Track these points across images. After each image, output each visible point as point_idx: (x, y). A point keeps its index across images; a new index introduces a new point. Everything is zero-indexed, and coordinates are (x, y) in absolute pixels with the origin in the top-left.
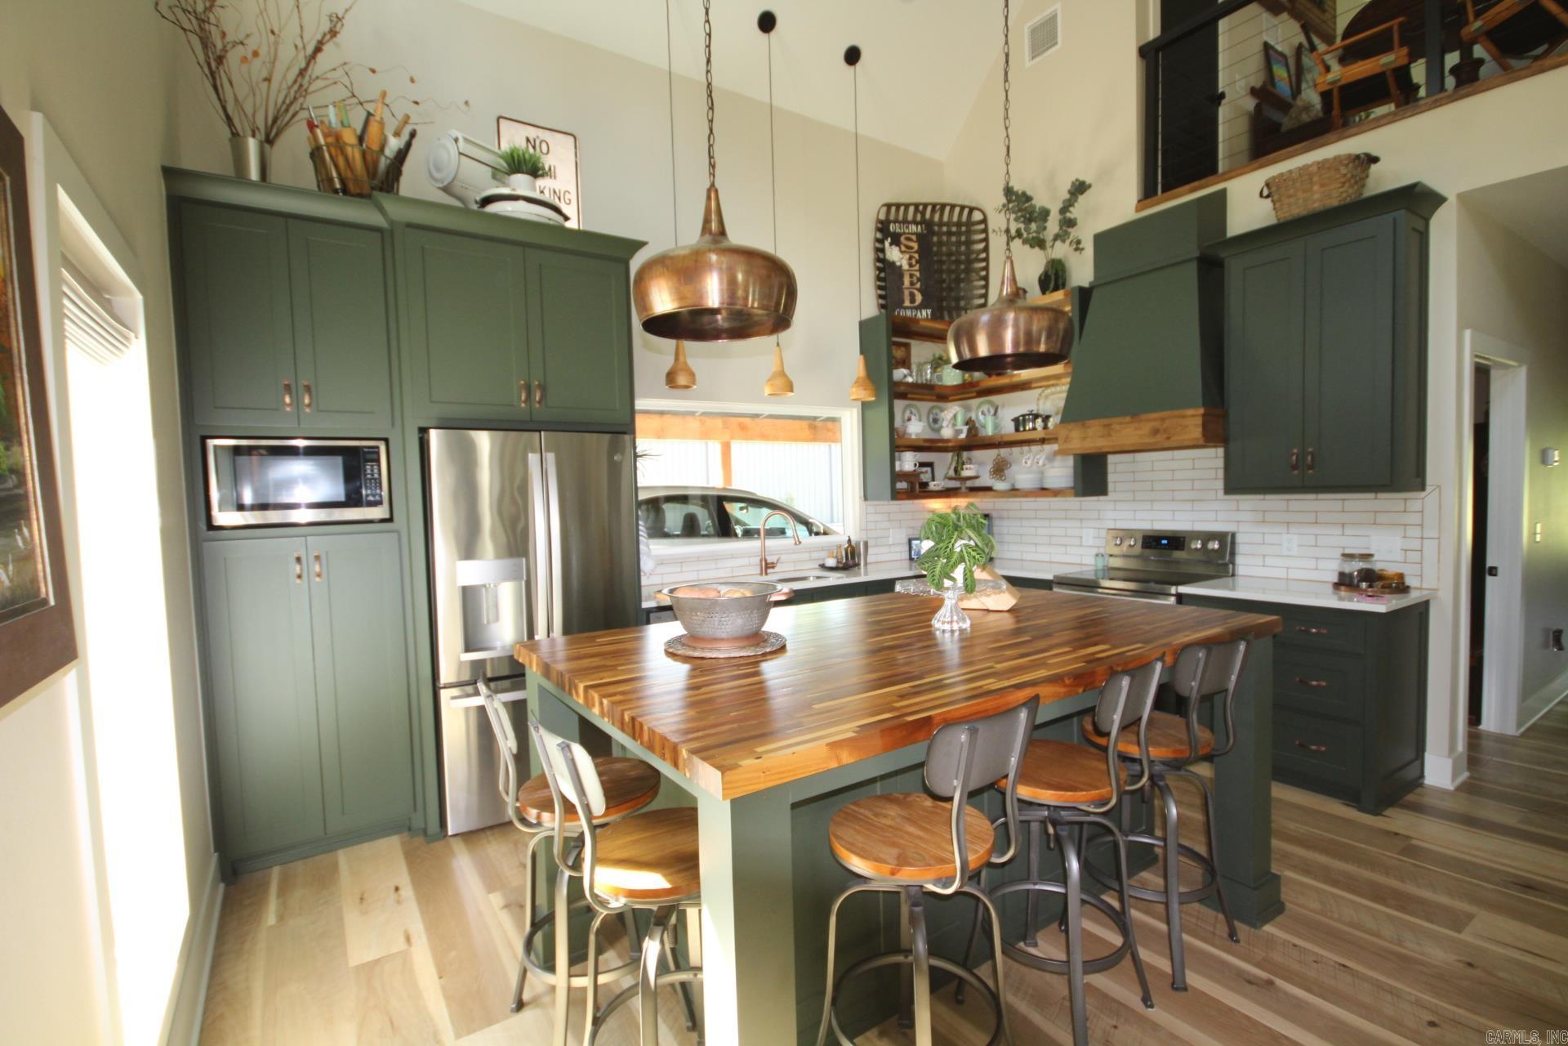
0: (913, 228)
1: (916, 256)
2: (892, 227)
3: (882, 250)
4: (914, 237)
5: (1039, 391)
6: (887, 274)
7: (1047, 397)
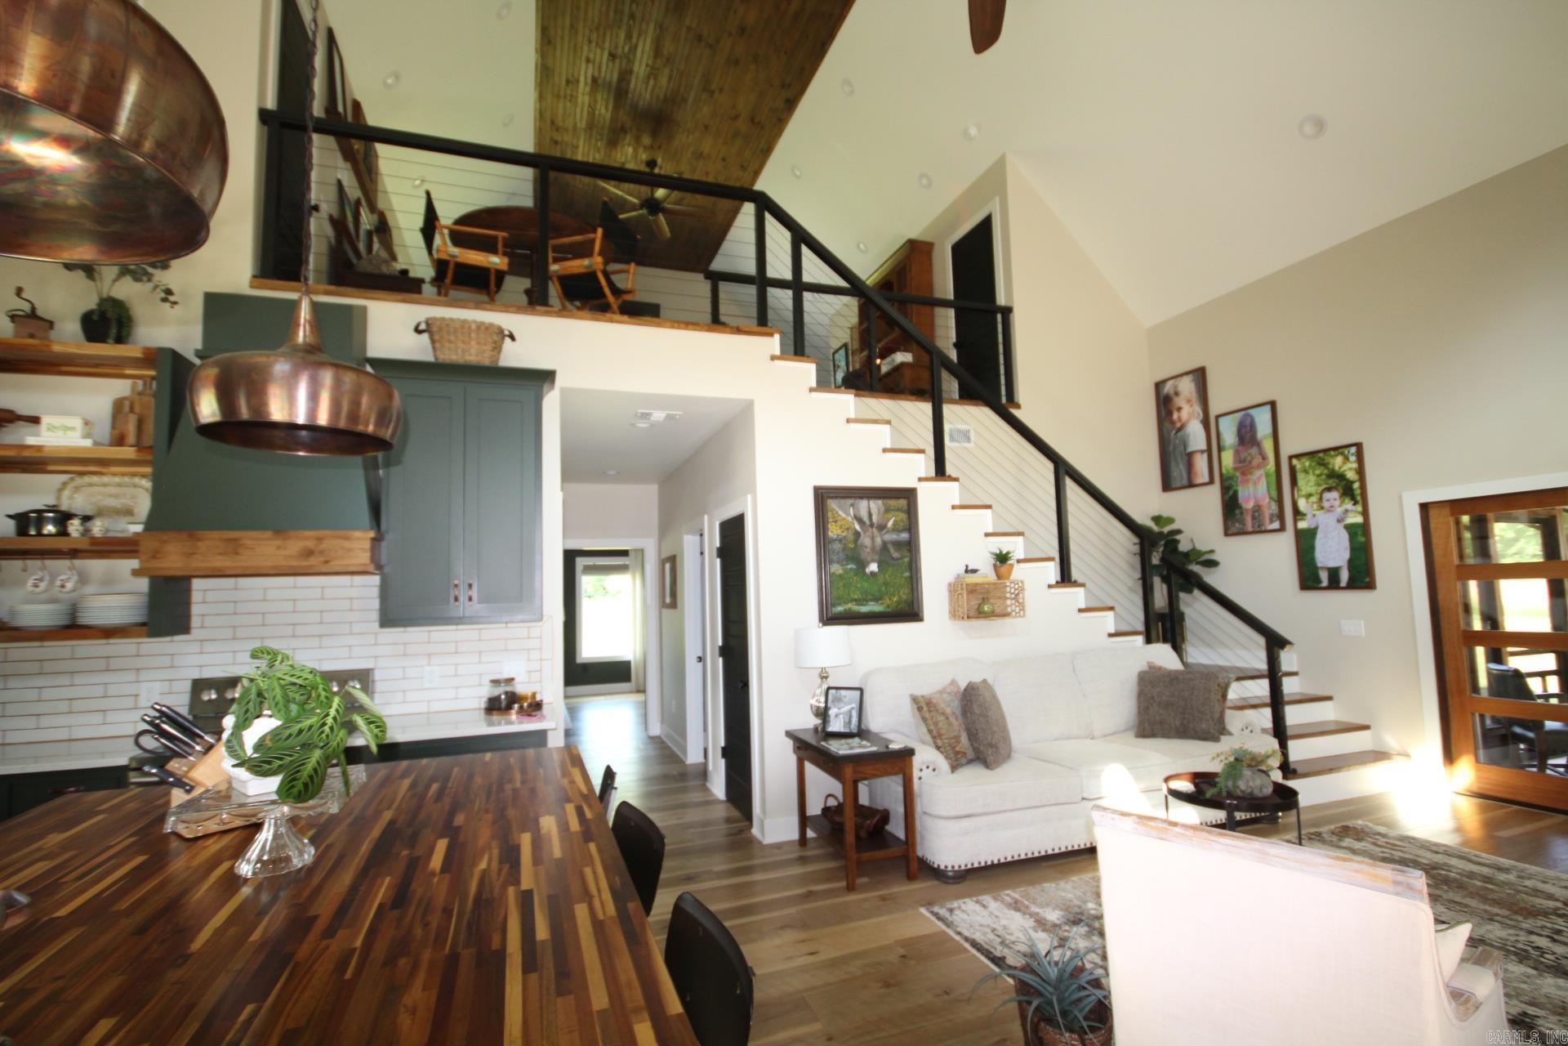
5: (64, 477)
7: (77, 489)
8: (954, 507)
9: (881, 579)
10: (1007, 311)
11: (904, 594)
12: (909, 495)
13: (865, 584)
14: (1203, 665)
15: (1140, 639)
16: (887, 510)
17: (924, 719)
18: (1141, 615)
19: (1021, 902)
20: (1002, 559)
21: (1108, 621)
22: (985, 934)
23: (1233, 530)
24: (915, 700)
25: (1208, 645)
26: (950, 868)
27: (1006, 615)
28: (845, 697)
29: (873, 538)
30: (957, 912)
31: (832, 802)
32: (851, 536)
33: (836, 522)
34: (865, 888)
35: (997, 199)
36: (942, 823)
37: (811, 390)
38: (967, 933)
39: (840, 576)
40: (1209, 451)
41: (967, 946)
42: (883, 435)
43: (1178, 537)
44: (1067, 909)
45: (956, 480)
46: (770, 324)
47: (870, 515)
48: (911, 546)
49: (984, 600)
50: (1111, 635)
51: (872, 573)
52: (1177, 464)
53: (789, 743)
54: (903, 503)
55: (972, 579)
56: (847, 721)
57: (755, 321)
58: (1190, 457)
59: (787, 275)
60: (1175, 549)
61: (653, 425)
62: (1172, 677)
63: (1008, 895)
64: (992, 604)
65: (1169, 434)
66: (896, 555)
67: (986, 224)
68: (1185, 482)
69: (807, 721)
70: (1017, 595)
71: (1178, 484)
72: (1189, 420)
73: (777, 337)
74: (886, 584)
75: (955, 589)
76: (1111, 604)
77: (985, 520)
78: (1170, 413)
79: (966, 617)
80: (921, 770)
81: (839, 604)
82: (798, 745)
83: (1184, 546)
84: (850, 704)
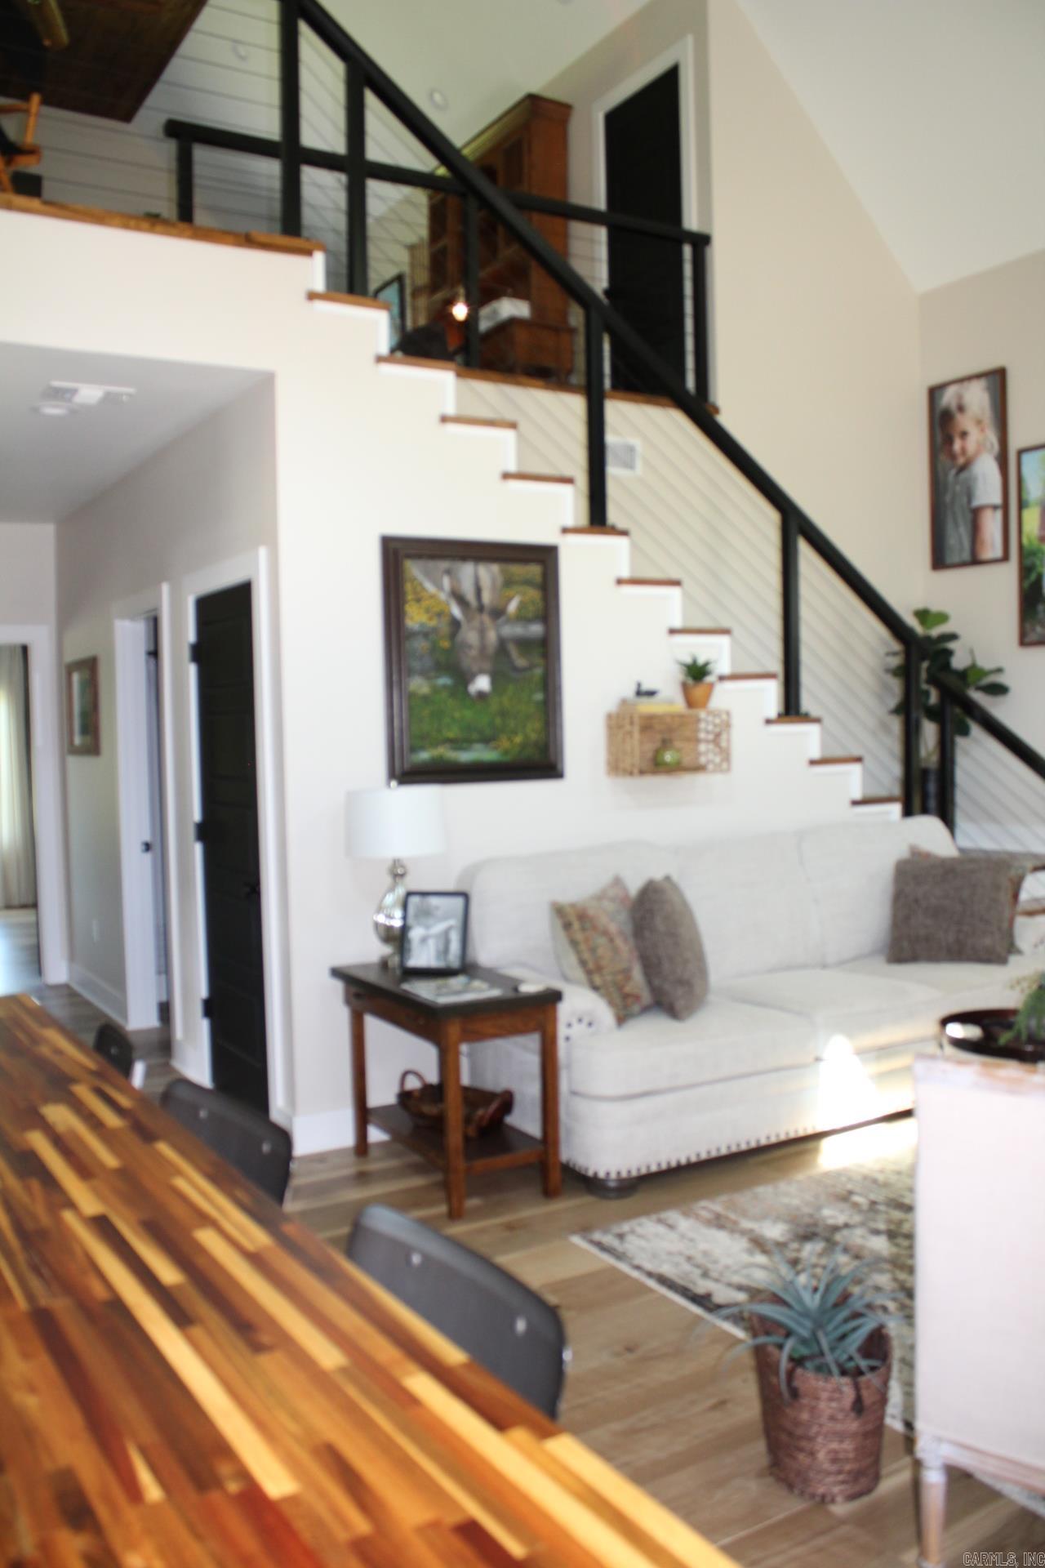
8: (620, 582)
9: (494, 706)
10: (701, 242)
11: (533, 730)
12: (544, 557)
13: (468, 714)
14: (985, 852)
15: (896, 809)
16: (509, 583)
17: (574, 943)
18: (897, 769)
19: (727, 1218)
20: (697, 673)
21: (852, 781)
22: (677, 1265)
23: (1032, 637)
24: (559, 911)
25: (992, 818)
26: (613, 1176)
27: (699, 768)
28: (437, 908)
29: (482, 632)
30: (630, 1238)
31: (413, 1084)
32: (445, 628)
33: (418, 600)
34: (478, 1214)
35: (690, 40)
36: (604, 1107)
37: (380, 359)
38: (649, 1266)
39: (426, 699)
40: (1005, 507)
41: (652, 1283)
42: (503, 447)
43: (952, 645)
44: (793, 1219)
45: (624, 533)
46: (305, 233)
47: (478, 591)
48: (546, 648)
49: (666, 744)
50: (855, 803)
51: (481, 695)
52: (956, 525)
53: (338, 986)
54: (534, 570)
55: (647, 707)
56: (441, 947)
57: (278, 226)
58: (976, 514)
59: (336, 143)
60: (946, 666)
61: (74, 412)
62: (947, 870)
63: (704, 1208)
64: (678, 750)
65: (946, 475)
66: (521, 662)
67: (668, 83)
68: (966, 556)
69: (367, 951)
70: (718, 735)
71: (956, 559)
72: (978, 453)
73: (319, 258)
74: (503, 714)
75: (618, 723)
76: (856, 752)
77: (671, 605)
78: (949, 441)
79: (636, 771)
80: (569, 1025)
81: (423, 748)
82: (354, 990)
83: (959, 662)
84: (445, 918)
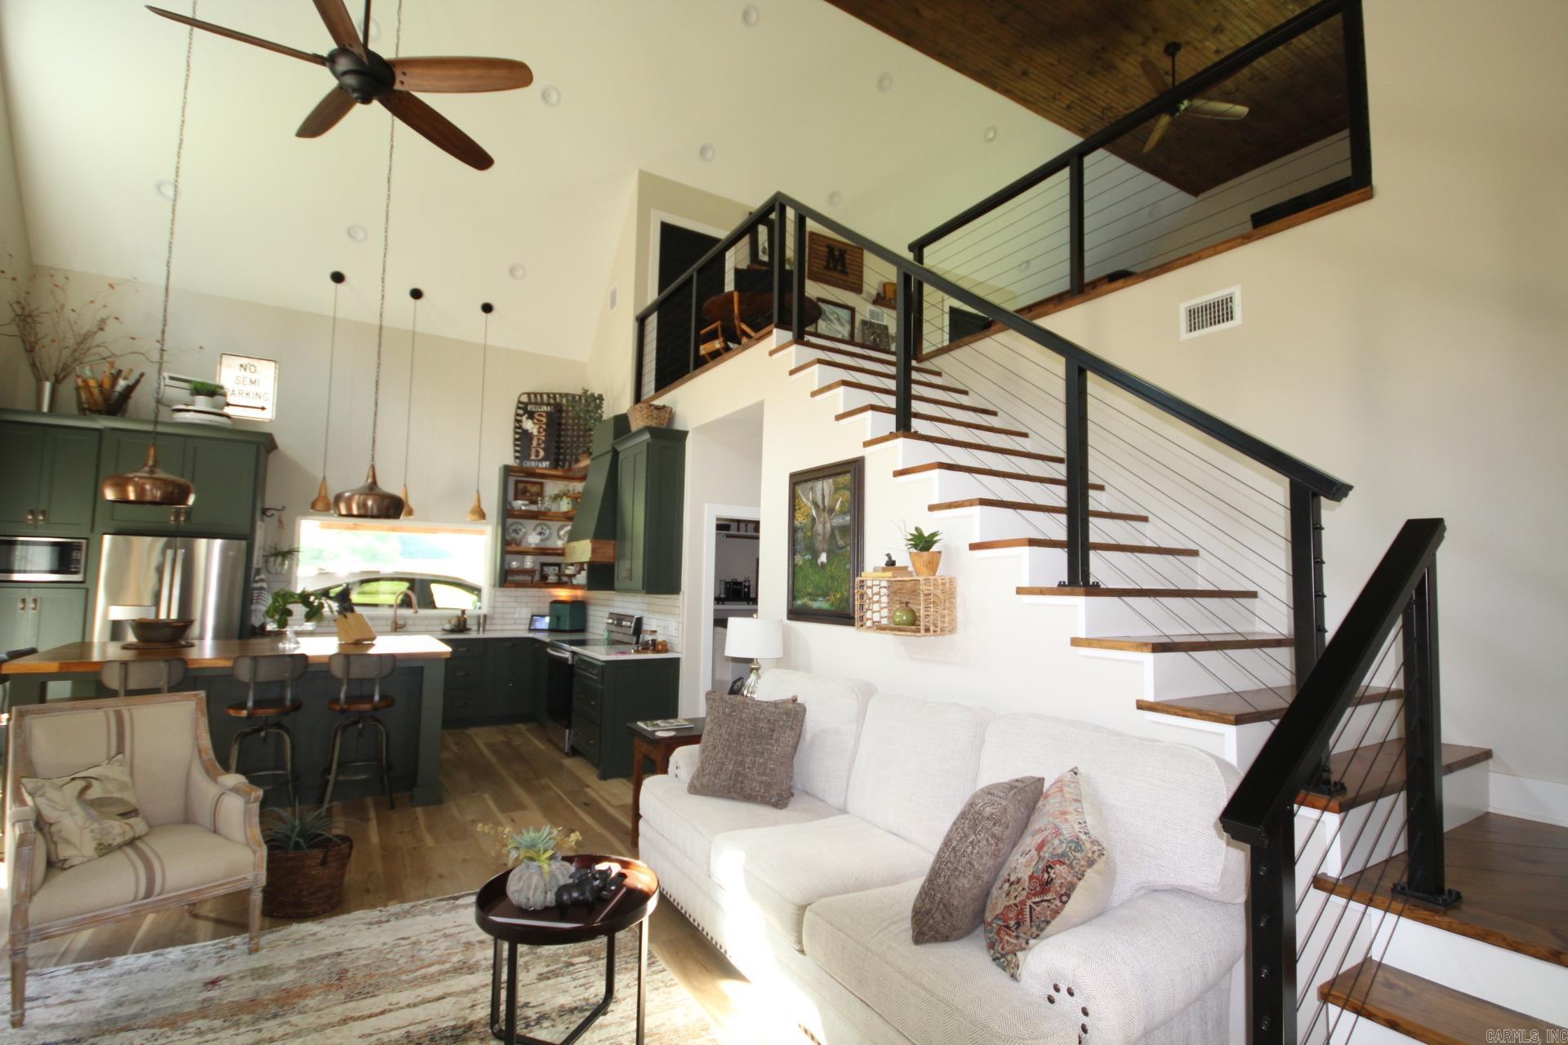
0: (545, 408)
1: (544, 426)
2: (529, 408)
3: (519, 421)
4: (544, 414)
6: (523, 439)
8: (895, 475)
9: (828, 572)
11: (846, 590)
12: (858, 466)
13: (817, 577)
16: (837, 489)
20: (922, 543)
29: (824, 524)
32: (810, 525)
33: (801, 510)
39: (801, 568)
47: (824, 498)
48: (852, 532)
49: (902, 606)
51: (822, 565)
54: (853, 477)
64: (913, 612)
66: (842, 541)
74: (831, 579)
81: (800, 598)
